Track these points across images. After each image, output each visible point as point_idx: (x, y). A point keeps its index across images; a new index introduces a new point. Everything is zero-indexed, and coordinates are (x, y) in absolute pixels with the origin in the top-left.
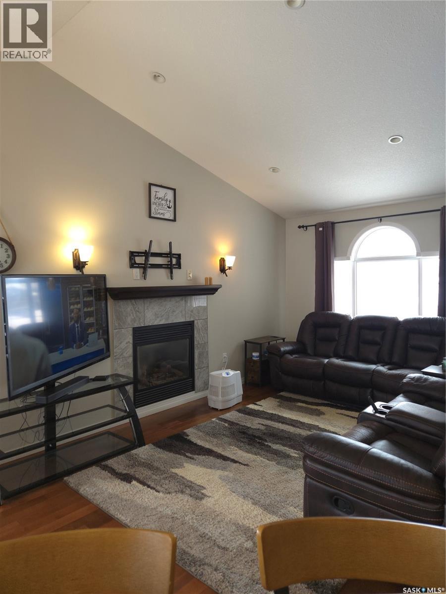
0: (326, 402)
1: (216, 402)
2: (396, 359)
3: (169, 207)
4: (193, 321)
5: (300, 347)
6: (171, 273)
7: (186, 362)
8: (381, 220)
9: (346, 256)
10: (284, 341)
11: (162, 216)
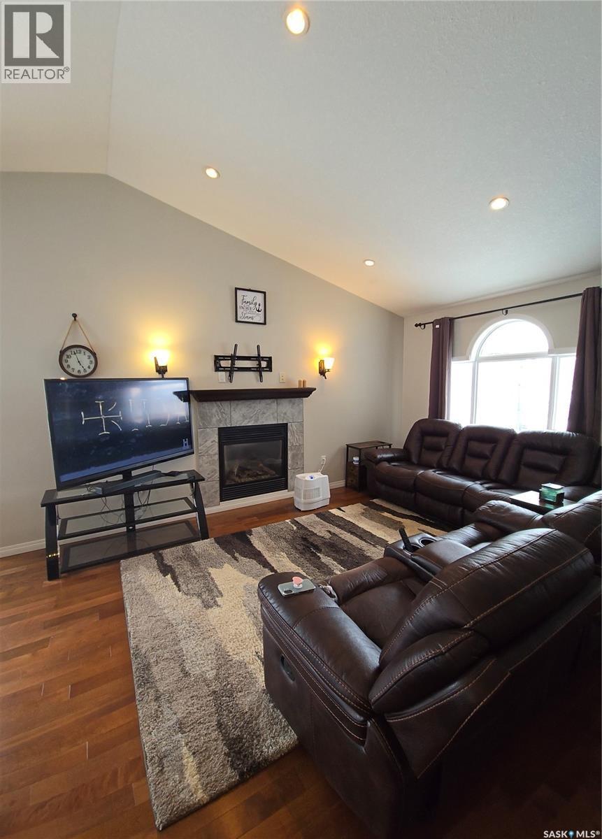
0: (415, 515)
1: (301, 504)
3: (258, 311)
4: (287, 424)
5: (404, 456)
6: (261, 376)
7: (279, 461)
8: (507, 312)
9: (465, 356)
10: (390, 447)
11: (250, 320)
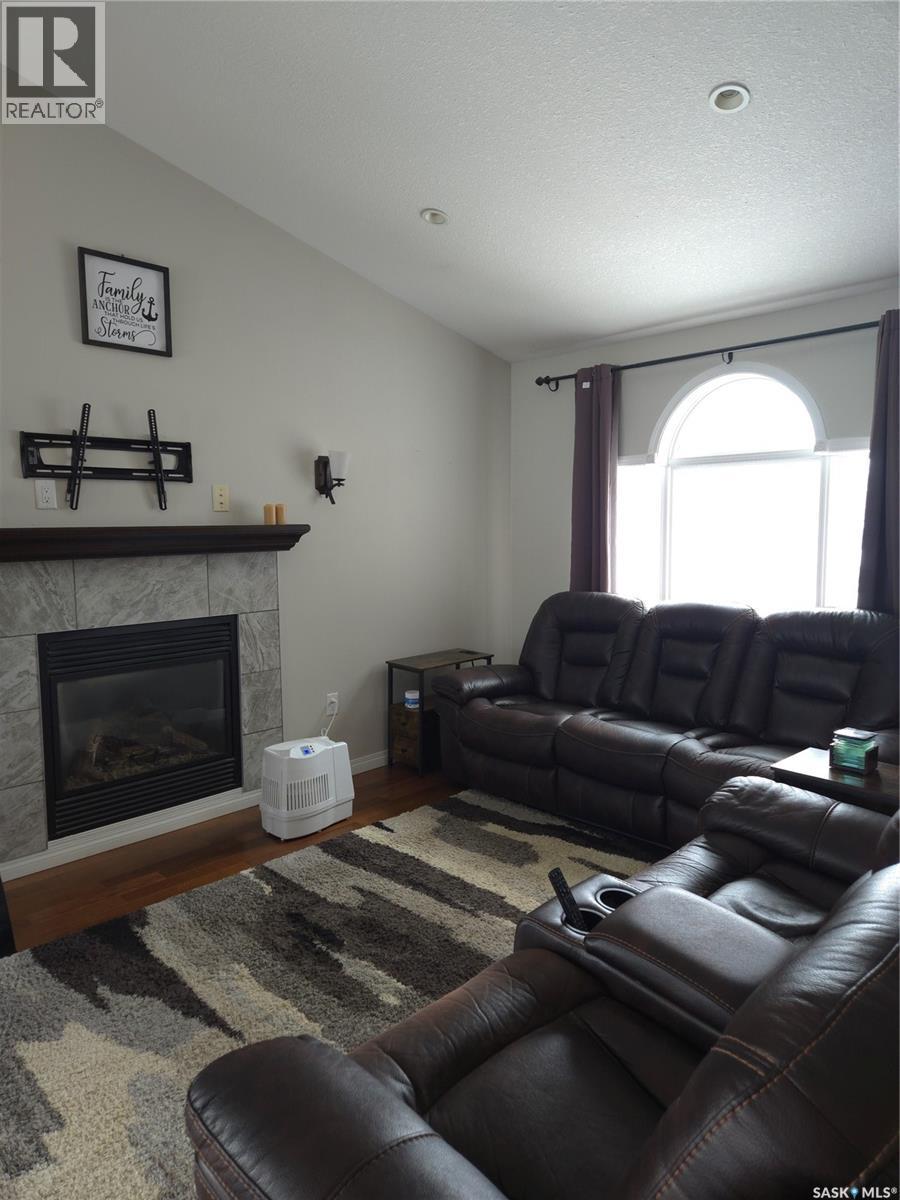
0: (558, 822)
1: (279, 822)
2: (741, 719)
3: (149, 318)
4: (235, 617)
5: (524, 682)
6: (161, 493)
7: (219, 713)
8: (731, 357)
9: (645, 453)
10: (489, 662)
11: (125, 341)
